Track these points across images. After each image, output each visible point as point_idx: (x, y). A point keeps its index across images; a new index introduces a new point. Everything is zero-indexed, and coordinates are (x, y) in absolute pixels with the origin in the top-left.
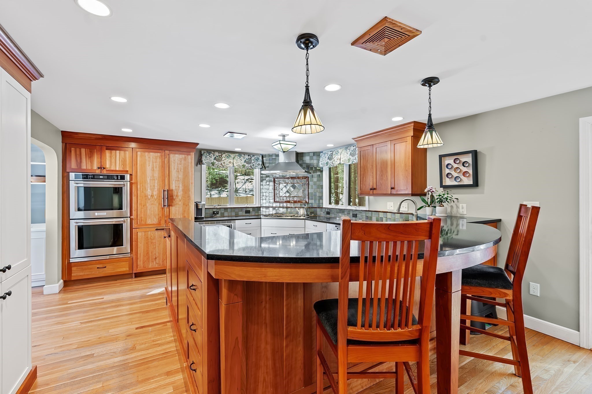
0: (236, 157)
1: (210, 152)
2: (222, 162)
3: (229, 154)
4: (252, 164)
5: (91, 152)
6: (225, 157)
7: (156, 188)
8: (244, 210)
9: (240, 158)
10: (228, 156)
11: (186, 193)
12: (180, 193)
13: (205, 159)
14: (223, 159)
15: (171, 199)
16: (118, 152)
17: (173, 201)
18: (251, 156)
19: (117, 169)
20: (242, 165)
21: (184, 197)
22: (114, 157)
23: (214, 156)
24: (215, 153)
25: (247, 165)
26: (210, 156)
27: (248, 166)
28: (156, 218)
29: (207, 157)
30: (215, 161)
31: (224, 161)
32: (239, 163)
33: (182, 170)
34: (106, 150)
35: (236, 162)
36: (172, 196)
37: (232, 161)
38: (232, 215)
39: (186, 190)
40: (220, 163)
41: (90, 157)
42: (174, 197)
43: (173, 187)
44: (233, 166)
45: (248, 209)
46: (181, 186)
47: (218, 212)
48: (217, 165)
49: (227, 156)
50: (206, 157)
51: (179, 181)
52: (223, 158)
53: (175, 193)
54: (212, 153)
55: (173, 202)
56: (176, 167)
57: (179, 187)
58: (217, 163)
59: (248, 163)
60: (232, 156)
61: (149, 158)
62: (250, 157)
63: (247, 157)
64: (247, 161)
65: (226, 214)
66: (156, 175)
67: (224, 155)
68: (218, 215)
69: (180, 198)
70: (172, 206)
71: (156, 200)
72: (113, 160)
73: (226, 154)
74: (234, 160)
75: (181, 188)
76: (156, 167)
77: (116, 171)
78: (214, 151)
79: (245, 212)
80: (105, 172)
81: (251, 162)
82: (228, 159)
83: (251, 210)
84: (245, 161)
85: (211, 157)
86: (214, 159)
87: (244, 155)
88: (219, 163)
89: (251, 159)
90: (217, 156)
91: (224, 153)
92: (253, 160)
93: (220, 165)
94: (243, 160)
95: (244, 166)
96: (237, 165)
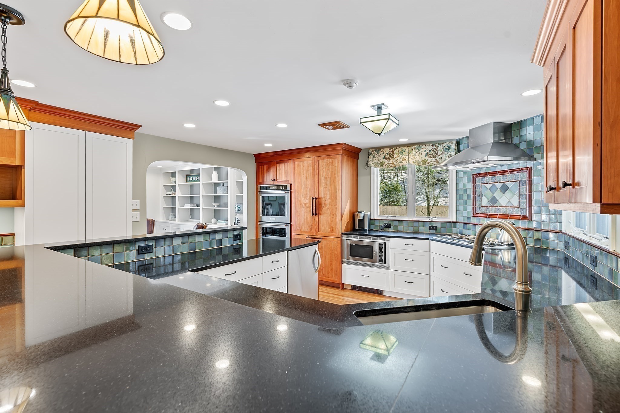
0: (413, 151)
1: (378, 150)
2: (394, 160)
3: (404, 148)
4: (438, 158)
5: (269, 167)
6: (398, 152)
7: (308, 196)
8: (428, 225)
9: (418, 151)
10: (402, 151)
11: (333, 201)
12: (328, 201)
13: (372, 159)
14: (395, 156)
15: (320, 207)
16: (283, 164)
17: (322, 209)
18: (437, 145)
19: (283, 180)
20: (423, 161)
21: (331, 205)
22: (281, 169)
23: (383, 154)
24: (385, 150)
25: (430, 160)
26: (378, 155)
27: (433, 160)
28: (308, 226)
29: (376, 156)
30: (385, 160)
31: (397, 159)
32: (418, 159)
33: (330, 176)
34: (277, 164)
35: (412, 157)
36: (321, 204)
37: (407, 157)
38: (409, 231)
39: (333, 198)
40: (391, 162)
41: (268, 172)
42: (323, 206)
43: (322, 195)
44: (407, 163)
45: (434, 225)
46: (328, 193)
47: (390, 225)
48: (387, 165)
49: (400, 151)
50: (374, 157)
51: (327, 187)
52: (395, 154)
53: (323, 202)
54: (382, 150)
55: (321, 211)
56: (324, 174)
57: (327, 194)
58: (387, 162)
59: (431, 156)
60: (407, 149)
61: (303, 166)
62: (434, 147)
63: (430, 148)
64: (430, 153)
65: (400, 228)
66: (308, 183)
67: (396, 151)
68: (390, 229)
69: (328, 206)
70: (320, 214)
71: (308, 208)
72: (281, 172)
73: (399, 149)
74: (409, 155)
75: (328, 196)
76: (308, 176)
77: (282, 181)
78: (384, 148)
79: (428, 228)
80: (276, 184)
81: (437, 155)
82: (402, 156)
83: (439, 226)
84: (427, 155)
85: (380, 156)
86: (384, 158)
87: (426, 146)
88: (389, 162)
89: (436, 149)
90: (387, 153)
91: (397, 148)
92: (441, 150)
93: (390, 165)
94: (424, 153)
95: (425, 162)
96: (413, 162)
